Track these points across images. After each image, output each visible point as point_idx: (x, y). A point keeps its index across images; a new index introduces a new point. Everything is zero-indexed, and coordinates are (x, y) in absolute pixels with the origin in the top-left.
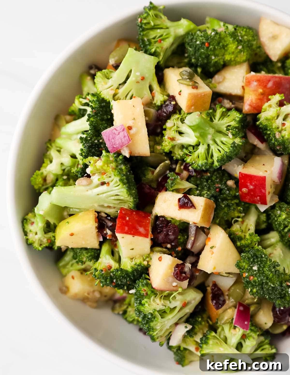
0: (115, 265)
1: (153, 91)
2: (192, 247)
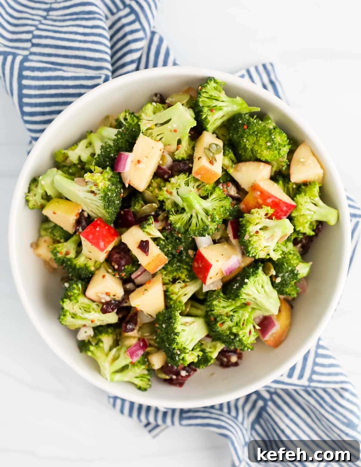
0: (72, 255)
1: (180, 144)
2: (136, 277)
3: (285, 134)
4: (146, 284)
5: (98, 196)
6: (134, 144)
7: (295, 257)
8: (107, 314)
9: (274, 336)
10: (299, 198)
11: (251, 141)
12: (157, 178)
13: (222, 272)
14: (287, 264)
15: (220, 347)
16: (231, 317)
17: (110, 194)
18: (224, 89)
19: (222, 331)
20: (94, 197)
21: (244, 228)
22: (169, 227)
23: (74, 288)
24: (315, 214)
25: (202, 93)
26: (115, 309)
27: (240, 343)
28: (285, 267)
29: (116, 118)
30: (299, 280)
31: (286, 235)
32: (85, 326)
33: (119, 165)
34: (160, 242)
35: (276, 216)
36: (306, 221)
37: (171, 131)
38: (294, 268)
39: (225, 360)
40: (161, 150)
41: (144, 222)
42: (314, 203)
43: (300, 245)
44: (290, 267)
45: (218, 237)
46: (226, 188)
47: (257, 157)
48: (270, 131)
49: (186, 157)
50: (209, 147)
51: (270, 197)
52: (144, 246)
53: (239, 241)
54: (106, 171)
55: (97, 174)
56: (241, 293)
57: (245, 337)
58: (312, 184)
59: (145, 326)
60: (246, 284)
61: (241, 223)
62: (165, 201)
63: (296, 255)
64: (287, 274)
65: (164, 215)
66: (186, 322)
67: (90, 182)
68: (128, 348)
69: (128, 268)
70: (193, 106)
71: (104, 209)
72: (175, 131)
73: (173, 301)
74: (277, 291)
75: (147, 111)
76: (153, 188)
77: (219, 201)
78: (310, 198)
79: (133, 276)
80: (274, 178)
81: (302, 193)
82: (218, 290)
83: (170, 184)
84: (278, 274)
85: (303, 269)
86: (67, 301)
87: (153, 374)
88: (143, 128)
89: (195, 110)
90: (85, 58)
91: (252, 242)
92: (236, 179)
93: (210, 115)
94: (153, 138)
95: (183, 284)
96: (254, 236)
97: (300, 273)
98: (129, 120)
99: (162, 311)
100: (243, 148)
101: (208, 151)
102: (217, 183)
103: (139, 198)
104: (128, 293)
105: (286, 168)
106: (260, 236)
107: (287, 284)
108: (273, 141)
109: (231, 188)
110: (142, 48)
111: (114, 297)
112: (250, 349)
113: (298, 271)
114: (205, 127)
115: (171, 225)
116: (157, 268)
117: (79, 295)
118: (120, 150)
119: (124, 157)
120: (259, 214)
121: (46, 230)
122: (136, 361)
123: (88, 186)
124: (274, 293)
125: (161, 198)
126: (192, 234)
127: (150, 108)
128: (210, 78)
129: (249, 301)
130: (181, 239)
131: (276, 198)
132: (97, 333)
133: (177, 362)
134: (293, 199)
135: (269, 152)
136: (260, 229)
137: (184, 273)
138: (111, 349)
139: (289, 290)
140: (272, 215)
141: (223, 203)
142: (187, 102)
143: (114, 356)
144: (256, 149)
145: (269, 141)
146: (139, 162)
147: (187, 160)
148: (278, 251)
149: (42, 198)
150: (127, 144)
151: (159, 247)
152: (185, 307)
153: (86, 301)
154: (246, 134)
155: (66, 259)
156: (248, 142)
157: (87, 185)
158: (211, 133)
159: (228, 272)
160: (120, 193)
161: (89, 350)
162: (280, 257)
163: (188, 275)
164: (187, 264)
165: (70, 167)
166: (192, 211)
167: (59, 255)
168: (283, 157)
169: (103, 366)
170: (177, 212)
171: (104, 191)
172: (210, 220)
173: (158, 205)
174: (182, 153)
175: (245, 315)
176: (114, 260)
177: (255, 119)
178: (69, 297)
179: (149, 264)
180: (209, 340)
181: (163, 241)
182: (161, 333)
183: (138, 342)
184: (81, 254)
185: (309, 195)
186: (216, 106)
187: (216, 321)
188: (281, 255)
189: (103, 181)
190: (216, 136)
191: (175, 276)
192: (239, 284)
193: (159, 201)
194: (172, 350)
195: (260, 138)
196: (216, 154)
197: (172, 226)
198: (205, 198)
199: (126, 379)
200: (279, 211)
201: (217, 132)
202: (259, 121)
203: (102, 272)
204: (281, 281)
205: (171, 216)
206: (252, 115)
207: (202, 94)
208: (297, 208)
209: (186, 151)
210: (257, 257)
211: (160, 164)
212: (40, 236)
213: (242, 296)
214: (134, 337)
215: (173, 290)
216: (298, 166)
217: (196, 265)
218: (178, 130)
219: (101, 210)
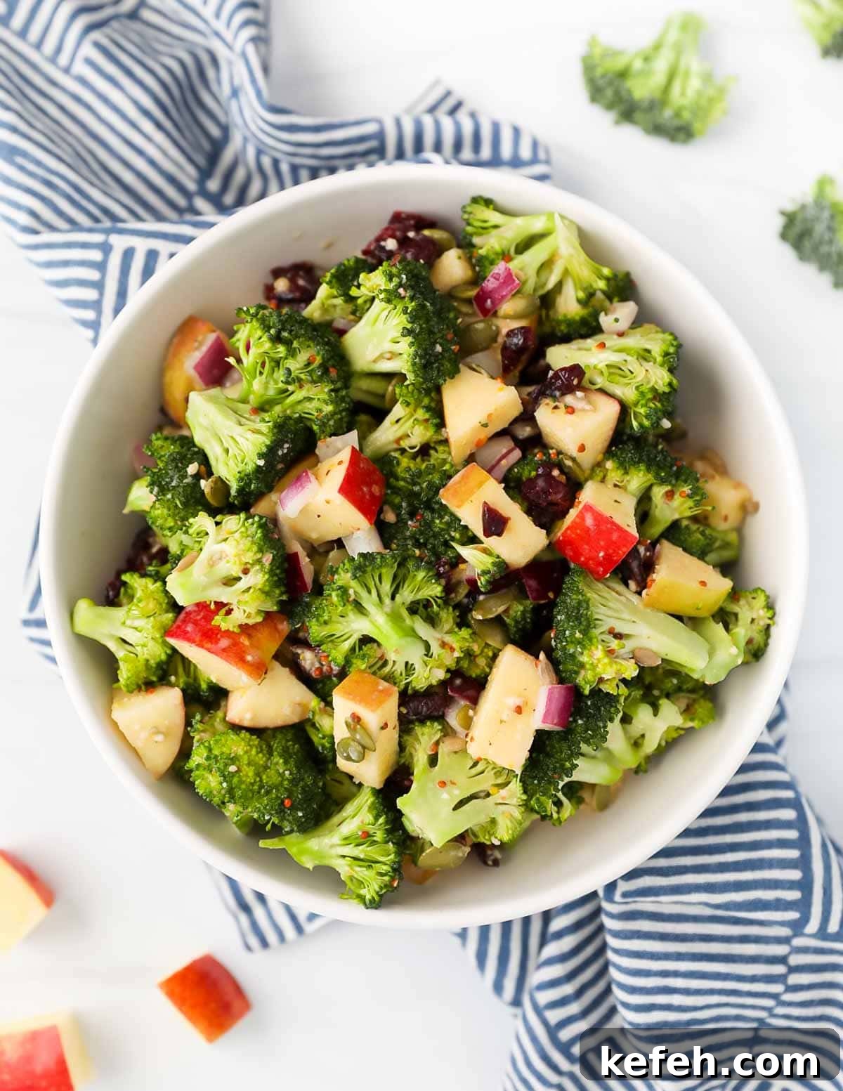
1: (432, 754)
3: (200, 794)
4: (485, 441)
5: (605, 628)
6: (531, 749)
7: (159, 522)
8: (568, 364)
9: (196, 344)
10: (160, 654)
11: (273, 772)
12: (477, 676)
13: (317, 478)
14: (176, 506)
15: (313, 311)
16: (290, 379)
17: (578, 635)
18: (343, 883)
19: (309, 346)
20: (614, 626)
21: (275, 578)
22: (441, 569)
23: (647, 417)
24: (122, 621)
25: (389, 872)
26: (552, 378)
27: (267, 322)
28: (179, 499)
29: (582, 807)
30: (147, 472)
31: (182, 569)
32: (621, 335)
33: (562, 700)
34: (461, 535)
35: (207, 611)
36: (140, 605)
37: (453, 783)
38: (159, 498)
39: (301, 282)
40: (472, 739)
41: (498, 576)
42: (127, 646)
43: (154, 550)
44: (168, 500)
45: (333, 554)
46: (322, 665)
47: (258, 737)
48: (232, 797)
49: (416, 728)
50: (364, 752)
51: (224, 650)
52: (495, 523)
53: (284, 549)
54: (590, 686)
55: (610, 677)
56: (271, 434)
57: (257, 336)
58: (134, 687)
59: (484, 345)
60: (261, 456)
61: (283, 589)
62: (455, 626)
63: (157, 527)
64: (174, 484)
65: (456, 596)
66: (391, 360)
67: (624, 659)
68: (518, 292)
69: (530, 472)
70: (408, 843)
71: (589, 599)
72: (443, 784)
73: (423, 404)
74: (195, 446)
75: (509, 824)
76: (484, 654)
77: (334, 635)
78: (137, 655)
79: (517, 454)
80: (219, 695)
81: (154, 665)
82: (325, 438)
83: (446, 666)
84: (194, 481)
85: (141, 496)
86: (662, 387)
87: (461, 237)
88: (516, 786)
89: (403, 833)
90: (663, 937)
91: (255, 548)
92: (304, 687)
93: (369, 824)
94: (491, 767)
95: (405, 444)
96: (251, 562)
97: (147, 487)
98: (548, 803)
99: (445, 380)
100: (291, 757)
101: (365, 744)
102: (342, 675)
103: (515, 629)
104: (527, 416)
105: (194, 718)
106: (238, 562)
107: (174, 460)
108: (224, 776)
109: (313, 664)
110: (539, 966)
111: (557, 403)
112: (244, 312)
113: (151, 492)
114: (377, 798)
115: (439, 576)
116: (463, 477)
117: (636, 404)
118: (562, 734)
119: (553, 719)
120: (245, 611)
121: (726, 545)
122: (497, 264)
123: (627, 649)
124: (199, 438)
125: (465, 633)
126: (388, 557)
127: (504, 833)
128: (374, 905)
129: (253, 417)
130: (414, 546)
131: (209, 650)
132: (590, 319)
133: (404, 269)
134: (174, 650)
135: (233, 751)
136: (240, 579)
137: (403, 469)
138: (559, 286)
139: (168, 448)
140: (216, 612)
141: (325, 631)
142: (422, 850)
143: (551, 271)
144: (260, 755)
145: (233, 775)
146: (519, 710)
147: (412, 722)
148: (198, 534)
149: (736, 615)
150: (548, 749)
151: (462, 523)
152: (395, 394)
153: (618, 391)
154: (285, 788)
155: (671, 481)
156: (280, 769)
157: (633, 652)
158: (366, 785)
159: (304, 479)
160: (556, 637)
161: (608, 279)
162: (191, 520)
163: (393, 466)
164: (396, 491)
165: (679, 689)
166: (393, 607)
167: (687, 489)
168: (201, 742)
169: (574, 248)
170: (427, 604)
171: (590, 640)
172: (351, 591)
173: (472, 617)
174: (426, 737)
175: (259, 387)
176: (561, 488)
177: (269, 821)
178: (657, 395)
179: (481, 484)
180: (340, 324)
181: (453, 539)
182: (445, 332)
183: (497, 308)
184: (639, 494)
185: (139, 661)
186: (358, 845)
187: (325, 368)
188: (191, 524)
189: (595, 661)
190: (354, 780)
191: (423, 461)
192: (278, 454)
193: (468, 626)
194: (418, 296)
195: (252, 781)
196: (348, 738)
197: (435, 571)
198: (366, 640)
199: (519, 221)
200: (203, 623)
201: (354, 789)
202: (259, 817)
203: (586, 459)
204: (188, 466)
205: (439, 595)
206: (277, 831)
207: (390, 869)
208: (163, 631)
209: (418, 740)
210: (243, 516)
211: (474, 709)
212: (740, 530)
213: (269, 428)
214: (506, 317)
215: (426, 429)
216: (166, 722)
217: (376, 490)
218: (438, 786)
219: (596, 596)
